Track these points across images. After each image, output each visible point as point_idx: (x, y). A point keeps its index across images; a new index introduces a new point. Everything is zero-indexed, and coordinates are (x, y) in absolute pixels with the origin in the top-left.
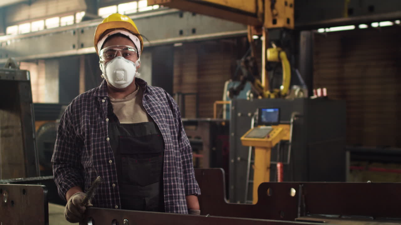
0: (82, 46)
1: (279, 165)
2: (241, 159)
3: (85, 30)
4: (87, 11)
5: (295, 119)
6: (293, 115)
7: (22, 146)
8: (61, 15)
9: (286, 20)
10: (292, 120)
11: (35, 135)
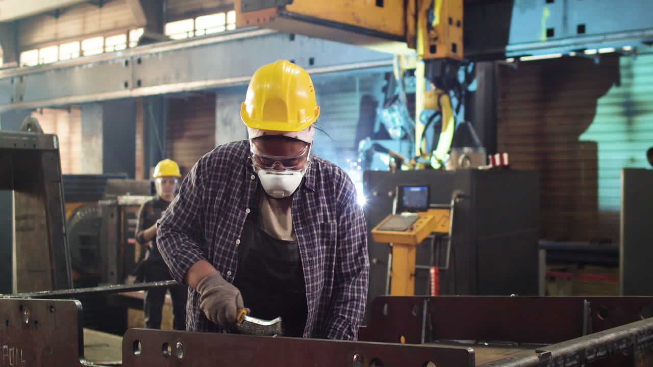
0: (139, 84)
1: (432, 271)
2: (378, 262)
3: (143, 58)
4: (147, 28)
5: (458, 200)
6: (455, 194)
7: (46, 244)
8: (105, 33)
9: (450, 47)
10: (453, 203)
11: (65, 228)
